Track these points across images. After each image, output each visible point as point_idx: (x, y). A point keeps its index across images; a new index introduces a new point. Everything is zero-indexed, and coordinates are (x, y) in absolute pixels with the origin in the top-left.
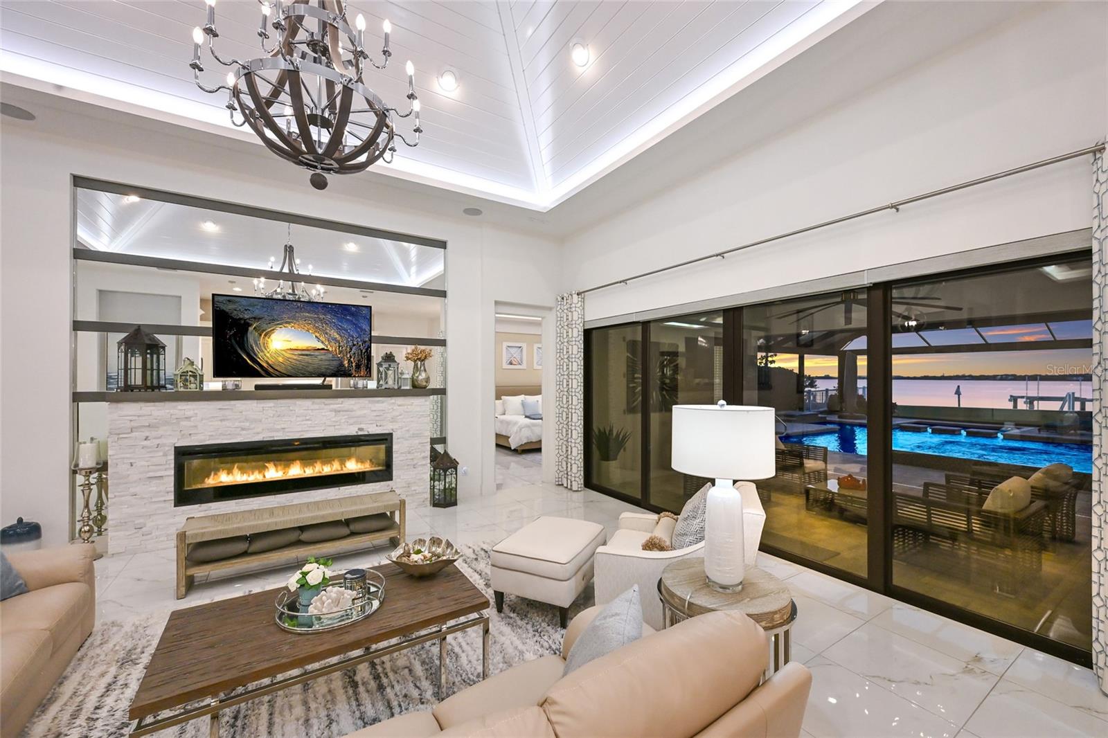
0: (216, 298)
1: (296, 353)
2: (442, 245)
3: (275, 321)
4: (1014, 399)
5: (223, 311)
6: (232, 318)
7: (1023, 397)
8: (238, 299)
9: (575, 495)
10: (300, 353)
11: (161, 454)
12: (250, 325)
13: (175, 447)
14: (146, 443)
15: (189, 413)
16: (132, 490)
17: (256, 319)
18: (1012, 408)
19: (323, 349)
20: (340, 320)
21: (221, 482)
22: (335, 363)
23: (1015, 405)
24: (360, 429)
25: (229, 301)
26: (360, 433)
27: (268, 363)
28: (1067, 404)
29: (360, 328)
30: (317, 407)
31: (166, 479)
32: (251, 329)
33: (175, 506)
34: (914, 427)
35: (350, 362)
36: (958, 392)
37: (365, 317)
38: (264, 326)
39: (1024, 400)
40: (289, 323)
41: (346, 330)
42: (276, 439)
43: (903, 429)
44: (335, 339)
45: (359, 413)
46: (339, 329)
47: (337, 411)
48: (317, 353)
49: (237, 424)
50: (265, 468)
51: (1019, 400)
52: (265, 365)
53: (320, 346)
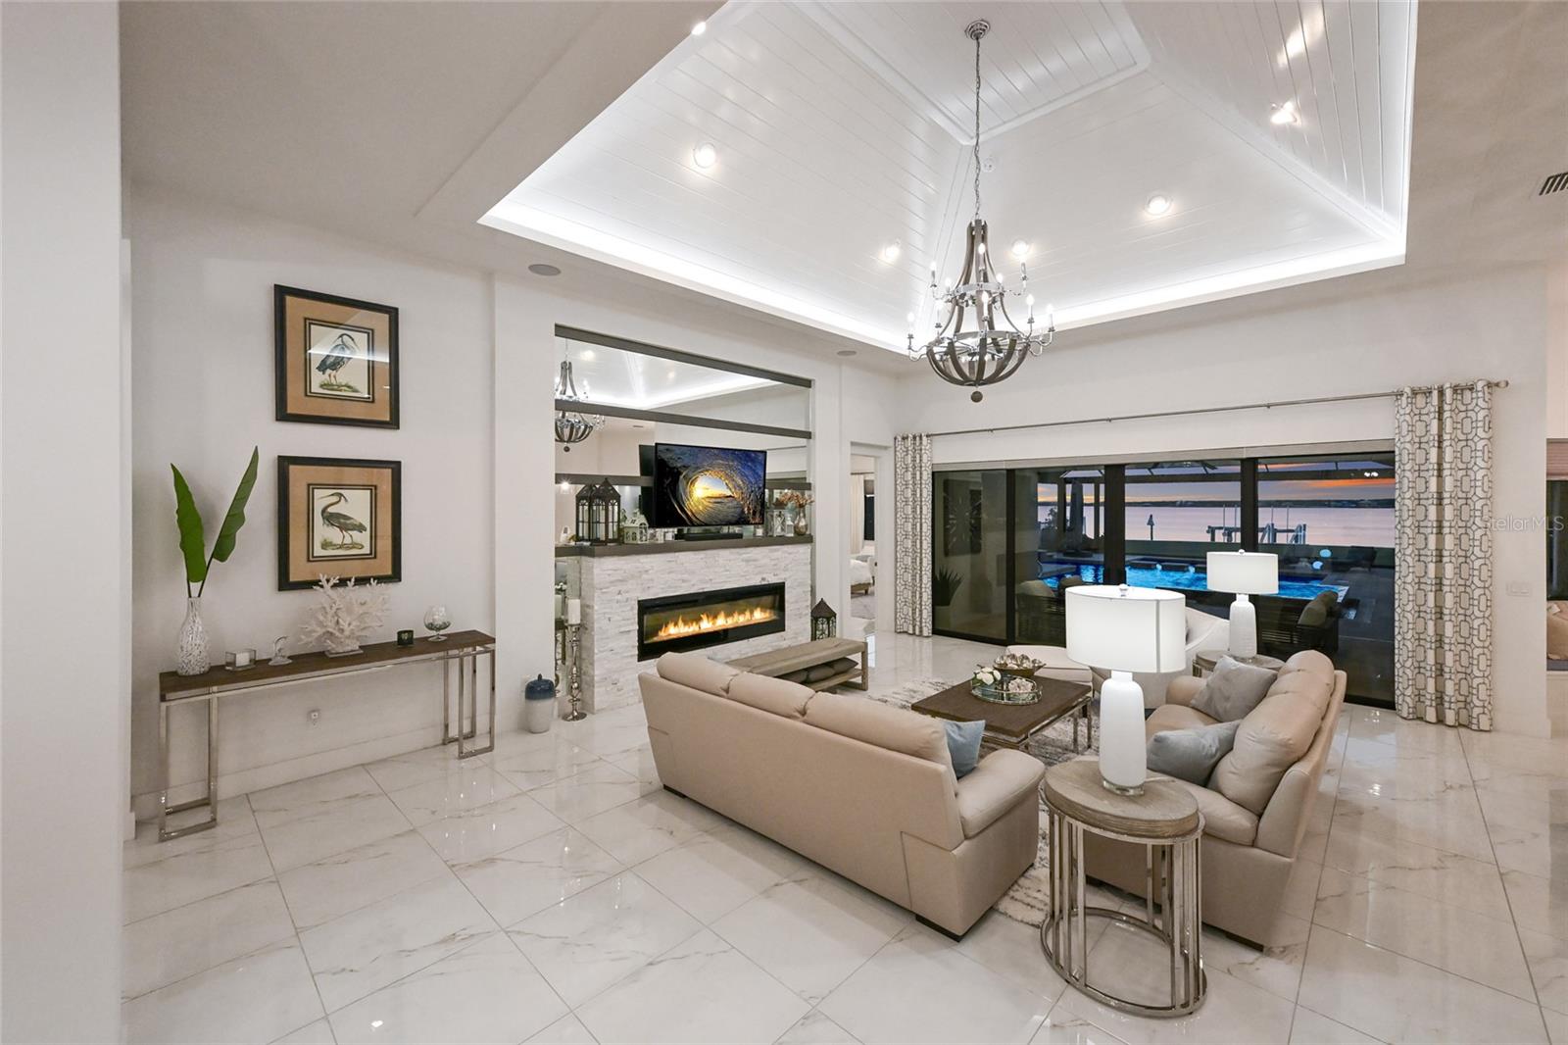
0: (659, 447)
1: (712, 500)
2: (807, 383)
3: (699, 469)
4: (1212, 530)
5: (662, 460)
6: (668, 467)
7: (1220, 528)
8: (674, 448)
9: (926, 641)
10: (714, 500)
11: (629, 608)
12: (681, 473)
13: (639, 601)
14: (619, 597)
15: (648, 567)
16: (610, 646)
17: (686, 467)
18: (1209, 540)
19: (730, 496)
20: (744, 466)
21: (670, 635)
22: (738, 510)
23: (1213, 538)
24: (763, 579)
25: (667, 450)
26: (764, 583)
27: (691, 511)
28: (1267, 536)
29: (757, 474)
30: (732, 557)
31: (632, 633)
32: (681, 477)
33: (639, 661)
34: (1143, 564)
35: (749, 509)
36: (1151, 523)
37: (760, 463)
38: (691, 475)
39: (1222, 531)
40: (707, 470)
41: (747, 477)
42: (706, 590)
43: (1134, 566)
44: (739, 486)
45: (763, 562)
46: (743, 476)
47: (747, 561)
48: (726, 500)
49: (680, 576)
50: (700, 619)
51: (1217, 531)
52: (690, 513)
53: (729, 493)
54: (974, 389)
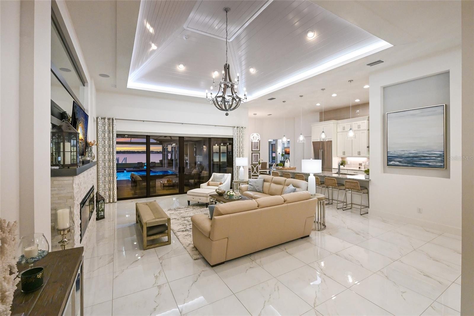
6: (75, 118)
12: (77, 123)
17: (78, 119)
22: (83, 148)
24: (92, 184)
25: (76, 107)
30: (89, 173)
47: (91, 175)
49: (85, 186)
54: (226, 112)
